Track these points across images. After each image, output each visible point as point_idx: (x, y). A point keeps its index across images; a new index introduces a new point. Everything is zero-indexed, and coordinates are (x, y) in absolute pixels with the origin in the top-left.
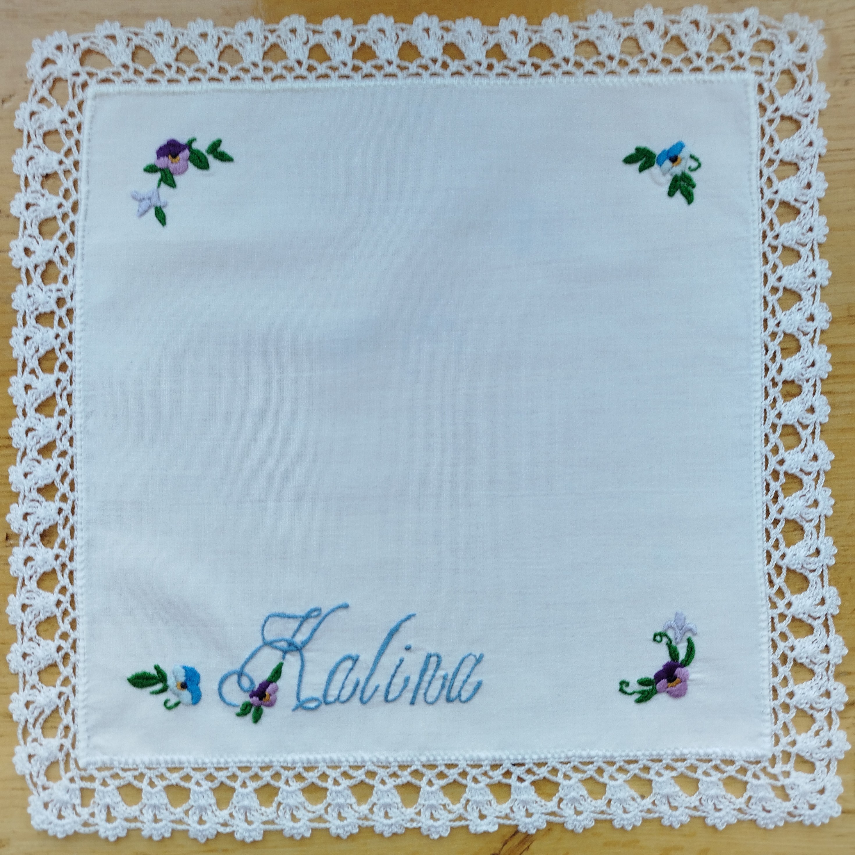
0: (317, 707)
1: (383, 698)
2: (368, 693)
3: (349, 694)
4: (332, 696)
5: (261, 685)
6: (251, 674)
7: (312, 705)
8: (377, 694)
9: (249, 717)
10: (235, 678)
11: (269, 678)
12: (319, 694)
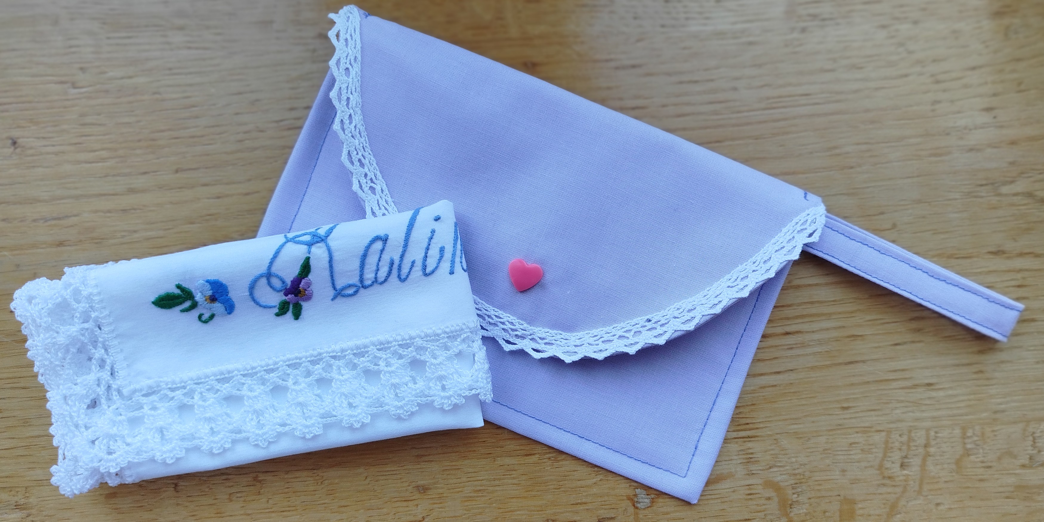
0: (356, 292)
1: (421, 273)
2: (405, 271)
3: (385, 274)
4: (368, 279)
5: (293, 282)
6: (280, 274)
7: (351, 291)
8: (414, 269)
9: (289, 314)
10: (264, 281)
11: (299, 274)
12: (355, 280)
